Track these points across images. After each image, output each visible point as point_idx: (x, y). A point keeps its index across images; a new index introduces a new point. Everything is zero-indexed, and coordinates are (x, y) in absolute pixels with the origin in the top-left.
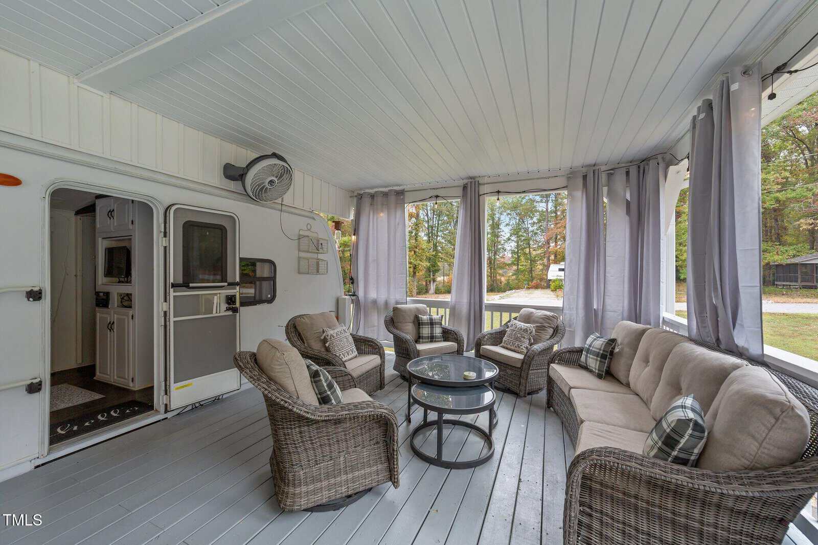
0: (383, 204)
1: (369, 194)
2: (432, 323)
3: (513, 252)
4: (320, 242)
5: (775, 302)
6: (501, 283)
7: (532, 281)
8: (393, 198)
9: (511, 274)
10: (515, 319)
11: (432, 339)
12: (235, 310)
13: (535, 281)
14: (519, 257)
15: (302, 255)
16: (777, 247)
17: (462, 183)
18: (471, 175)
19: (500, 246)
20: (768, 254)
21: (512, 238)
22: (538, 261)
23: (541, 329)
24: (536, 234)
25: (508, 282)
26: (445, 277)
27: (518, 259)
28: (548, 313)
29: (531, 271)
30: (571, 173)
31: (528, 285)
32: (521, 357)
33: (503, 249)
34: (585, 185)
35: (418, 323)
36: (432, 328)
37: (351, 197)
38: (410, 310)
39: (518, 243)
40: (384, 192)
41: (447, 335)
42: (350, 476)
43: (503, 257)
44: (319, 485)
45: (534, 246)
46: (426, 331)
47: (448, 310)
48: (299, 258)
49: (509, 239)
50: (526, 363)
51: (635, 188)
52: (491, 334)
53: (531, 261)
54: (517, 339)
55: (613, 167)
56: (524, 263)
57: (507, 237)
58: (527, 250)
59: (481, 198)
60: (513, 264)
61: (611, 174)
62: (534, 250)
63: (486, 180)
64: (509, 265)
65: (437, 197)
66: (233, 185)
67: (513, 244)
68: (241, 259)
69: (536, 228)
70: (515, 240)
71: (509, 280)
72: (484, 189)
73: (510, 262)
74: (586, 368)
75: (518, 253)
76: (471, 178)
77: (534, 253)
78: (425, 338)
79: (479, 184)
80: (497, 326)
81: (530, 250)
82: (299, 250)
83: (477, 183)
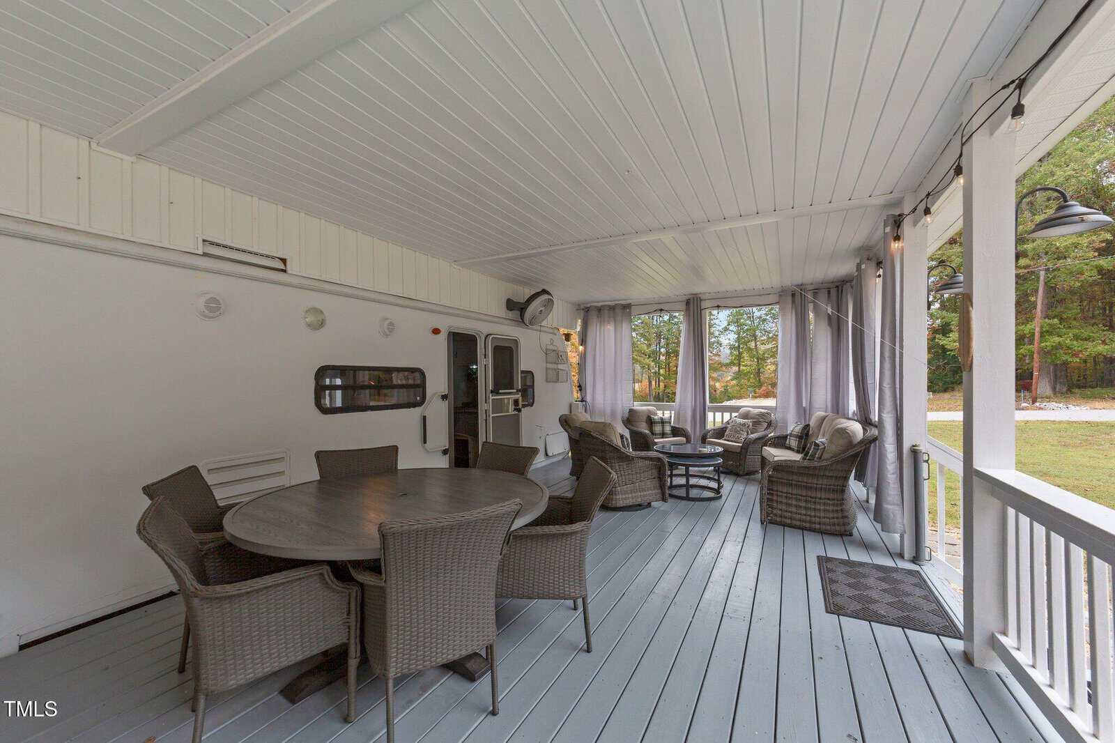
0: (609, 317)
1: (596, 307)
2: (663, 422)
3: (732, 347)
4: (560, 354)
5: (1091, 409)
6: (715, 391)
7: (760, 386)
8: (619, 311)
9: (729, 378)
10: (736, 417)
11: (663, 435)
12: (519, 411)
13: (764, 388)
14: (740, 354)
15: (550, 366)
16: (1105, 333)
17: (685, 298)
18: (694, 292)
19: (713, 340)
20: (1090, 343)
21: (731, 328)
22: (768, 358)
23: (756, 423)
24: (764, 320)
25: (726, 390)
26: (637, 385)
27: (740, 356)
28: (763, 411)
29: (758, 373)
30: (782, 291)
31: (755, 392)
32: (741, 445)
33: (718, 343)
34: (793, 302)
35: (651, 422)
36: (663, 426)
37: (578, 310)
38: (643, 411)
39: (739, 334)
40: (610, 306)
41: (676, 432)
42: (642, 494)
43: (717, 355)
44: (627, 496)
45: (762, 339)
46: (658, 429)
47: (673, 412)
48: (547, 369)
49: (726, 329)
50: (744, 449)
51: (835, 305)
52: (714, 430)
53: (757, 359)
54: (737, 432)
55: (817, 287)
56: (748, 363)
57: (723, 326)
58: (752, 345)
59: (703, 312)
60: (732, 364)
61: (816, 292)
62: (762, 344)
63: (707, 296)
64: (727, 365)
65: (661, 310)
66: (511, 314)
67: (733, 336)
68: (522, 372)
69: (764, 312)
70: (735, 330)
71: (727, 386)
72: (705, 304)
73: (728, 361)
74: (789, 448)
75: (739, 349)
76: (692, 294)
77: (762, 348)
78: (658, 434)
79: (701, 300)
80: (719, 425)
81: (756, 343)
82: (547, 363)
83: (699, 299)
